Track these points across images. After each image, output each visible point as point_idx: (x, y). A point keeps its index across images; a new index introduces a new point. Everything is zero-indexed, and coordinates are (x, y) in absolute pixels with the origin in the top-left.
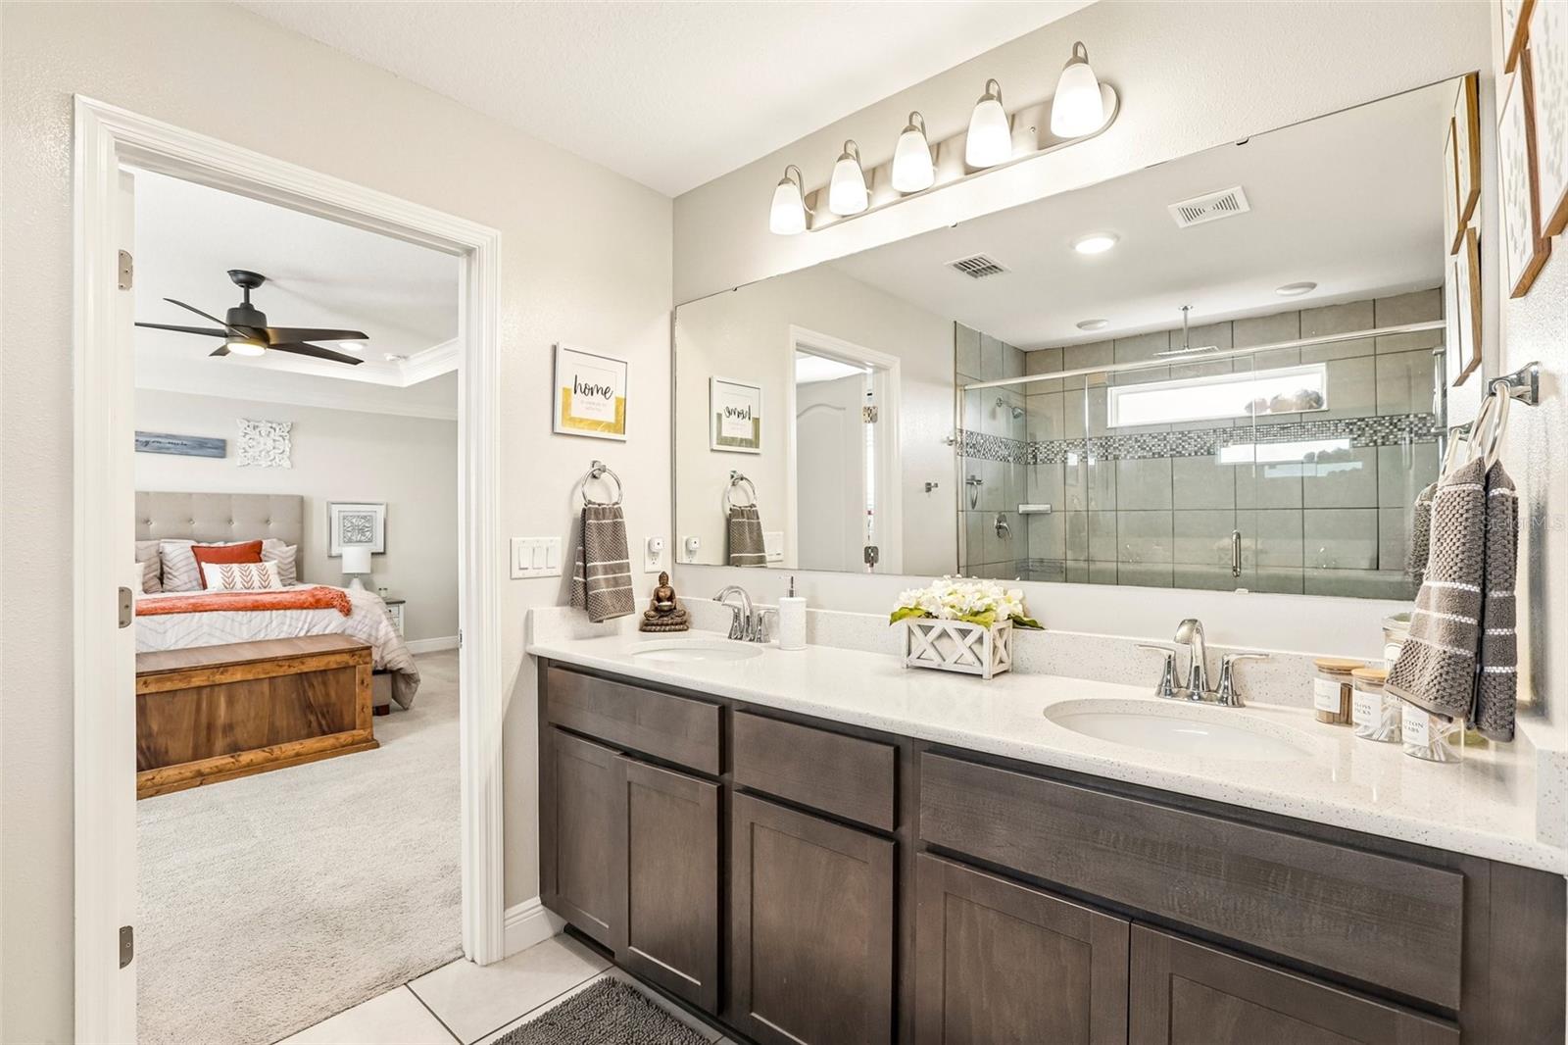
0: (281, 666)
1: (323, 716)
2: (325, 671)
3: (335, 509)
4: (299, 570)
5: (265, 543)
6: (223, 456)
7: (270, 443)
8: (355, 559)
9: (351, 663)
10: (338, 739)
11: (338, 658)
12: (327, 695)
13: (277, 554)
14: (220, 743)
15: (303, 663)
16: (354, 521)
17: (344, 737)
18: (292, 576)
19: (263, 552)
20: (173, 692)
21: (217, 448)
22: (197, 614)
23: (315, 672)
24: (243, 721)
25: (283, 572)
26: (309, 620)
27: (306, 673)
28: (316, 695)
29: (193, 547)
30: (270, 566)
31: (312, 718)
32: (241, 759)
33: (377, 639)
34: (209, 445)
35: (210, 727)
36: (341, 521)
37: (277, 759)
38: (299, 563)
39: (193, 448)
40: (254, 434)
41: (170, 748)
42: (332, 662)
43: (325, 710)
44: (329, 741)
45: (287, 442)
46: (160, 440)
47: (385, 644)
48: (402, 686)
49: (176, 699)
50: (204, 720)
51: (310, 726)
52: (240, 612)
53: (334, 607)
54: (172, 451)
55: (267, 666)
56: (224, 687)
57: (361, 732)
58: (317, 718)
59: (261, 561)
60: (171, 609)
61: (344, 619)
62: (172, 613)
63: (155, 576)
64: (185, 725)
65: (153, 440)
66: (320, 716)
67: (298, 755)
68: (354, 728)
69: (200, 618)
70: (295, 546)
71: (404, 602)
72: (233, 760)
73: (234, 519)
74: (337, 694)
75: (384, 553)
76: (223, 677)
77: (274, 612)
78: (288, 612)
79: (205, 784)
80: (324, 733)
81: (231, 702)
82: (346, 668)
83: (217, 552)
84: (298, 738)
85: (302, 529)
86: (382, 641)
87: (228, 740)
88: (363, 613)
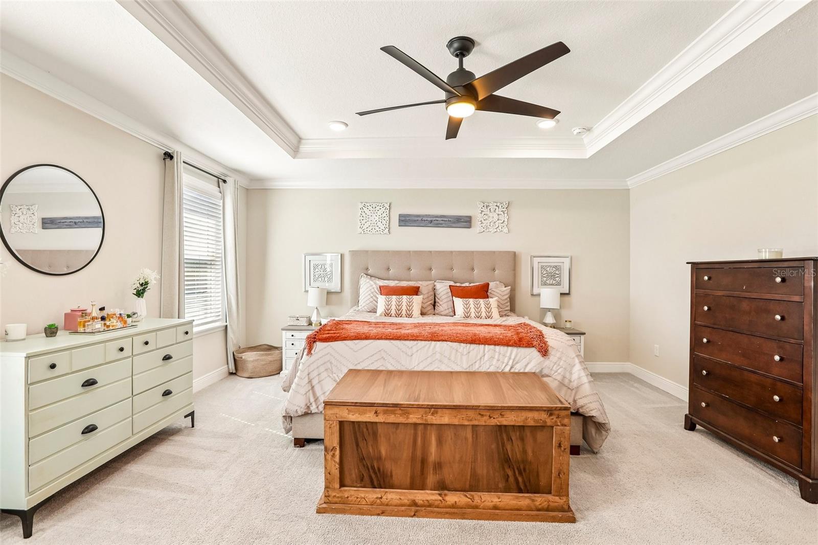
0: (482, 415)
1: (520, 473)
2: (523, 427)
3: (536, 260)
4: (512, 305)
5: (492, 285)
6: (470, 227)
7: (496, 217)
8: (548, 297)
9: (549, 422)
10: (533, 501)
11: (536, 415)
12: (525, 452)
13: (499, 291)
14: (431, 479)
15: (502, 415)
16: (548, 269)
17: (540, 500)
18: (507, 309)
19: (489, 291)
20: (396, 425)
21: (465, 222)
22: (433, 342)
23: (513, 426)
24: (450, 463)
25: (501, 306)
26: (513, 357)
27: (505, 426)
28: (514, 449)
29: (450, 286)
30: (493, 301)
31: (510, 473)
32: (447, 498)
33: (570, 381)
34: (462, 220)
35: (424, 461)
36: (540, 269)
37: (477, 507)
38: (512, 299)
39: (454, 223)
40: (486, 211)
41: (394, 473)
42: (531, 418)
43: (522, 467)
44: (523, 500)
45: (506, 215)
46: (437, 219)
47: (578, 388)
48: (592, 431)
49: (398, 431)
50: (419, 453)
51: (507, 480)
52: (462, 344)
53: (533, 347)
54: (444, 225)
55: (471, 413)
56: (435, 427)
57: (557, 498)
58: (514, 472)
59: (487, 297)
60: (417, 337)
61: (542, 359)
62: (417, 340)
63: (431, 304)
64: (405, 455)
65: (434, 219)
66: (517, 473)
67: (495, 508)
68: (550, 493)
69: (435, 346)
70: (510, 287)
71: (584, 334)
72: (440, 498)
73: (475, 269)
74: (533, 452)
75: (569, 294)
76: (433, 418)
77: (487, 346)
78: (497, 348)
79: (418, 517)
80: (520, 491)
81: (440, 442)
82: (543, 427)
83: (462, 290)
84: (496, 490)
85: (515, 276)
86: (574, 384)
87: (438, 477)
88: (558, 355)
